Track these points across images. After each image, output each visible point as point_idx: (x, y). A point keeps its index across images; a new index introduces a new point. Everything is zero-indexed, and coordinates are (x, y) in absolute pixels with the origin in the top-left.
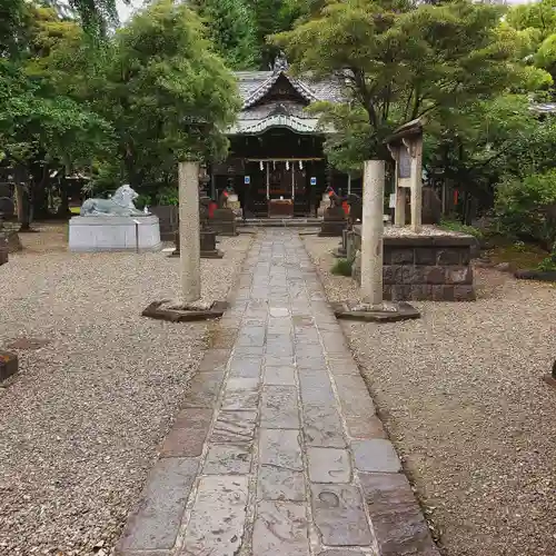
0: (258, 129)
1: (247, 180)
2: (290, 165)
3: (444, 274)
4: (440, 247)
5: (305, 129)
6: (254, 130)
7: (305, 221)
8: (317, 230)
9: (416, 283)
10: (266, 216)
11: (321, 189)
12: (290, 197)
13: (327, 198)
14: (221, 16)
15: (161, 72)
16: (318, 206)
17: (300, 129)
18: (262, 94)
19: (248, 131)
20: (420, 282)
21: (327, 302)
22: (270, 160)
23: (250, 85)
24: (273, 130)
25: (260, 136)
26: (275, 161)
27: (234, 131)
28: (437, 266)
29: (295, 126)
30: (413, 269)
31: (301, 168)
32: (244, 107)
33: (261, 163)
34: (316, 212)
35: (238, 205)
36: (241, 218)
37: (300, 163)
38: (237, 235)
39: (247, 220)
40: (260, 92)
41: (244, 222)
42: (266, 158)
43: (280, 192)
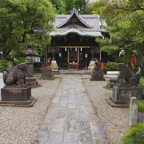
1: (60, 55)
5: (84, 34)
7: (83, 71)
8: (90, 77)
10: (67, 69)
11: (89, 59)
12: (77, 62)
13: (92, 63)
16: (88, 65)
19: (60, 34)
22: (69, 47)
24: (70, 34)
26: (71, 47)
29: (79, 33)
31: (82, 50)
32: (59, 27)
33: (66, 48)
34: (87, 68)
35: (57, 65)
36: (57, 70)
37: (81, 48)
38: (54, 79)
39: (60, 71)
40: (66, 21)
41: (58, 72)
42: (68, 46)
43: (74, 59)
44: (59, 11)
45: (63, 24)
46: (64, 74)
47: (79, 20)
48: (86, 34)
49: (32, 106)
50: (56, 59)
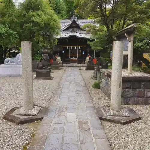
0: (67, 36)
1: (63, 52)
2: (76, 48)
3: (144, 93)
4: (143, 81)
5: (81, 37)
6: (65, 37)
7: (81, 65)
8: (85, 68)
9: (132, 97)
10: (69, 63)
11: (86, 55)
12: (77, 58)
13: (88, 58)
14: (56, 4)
15: (33, 15)
16: (85, 60)
17: (80, 36)
18: (68, 26)
19: (63, 37)
20: (134, 96)
21: (94, 108)
23: (64, 23)
24: (71, 37)
25: (67, 39)
26: (72, 46)
27: (59, 37)
28: (141, 90)
29: (78, 36)
30: (131, 90)
31: (80, 49)
32: (62, 30)
33: (68, 47)
34: (84, 62)
35: (61, 60)
36: (61, 64)
37: (80, 47)
38: (60, 70)
39: (63, 64)
40: (67, 25)
41: (62, 65)
42: (69, 45)
43: (74, 56)
44: (61, 14)
45: (65, 28)
46: (67, 66)
47: (78, 25)
48: (83, 37)
49: (52, 79)
50: (60, 56)
